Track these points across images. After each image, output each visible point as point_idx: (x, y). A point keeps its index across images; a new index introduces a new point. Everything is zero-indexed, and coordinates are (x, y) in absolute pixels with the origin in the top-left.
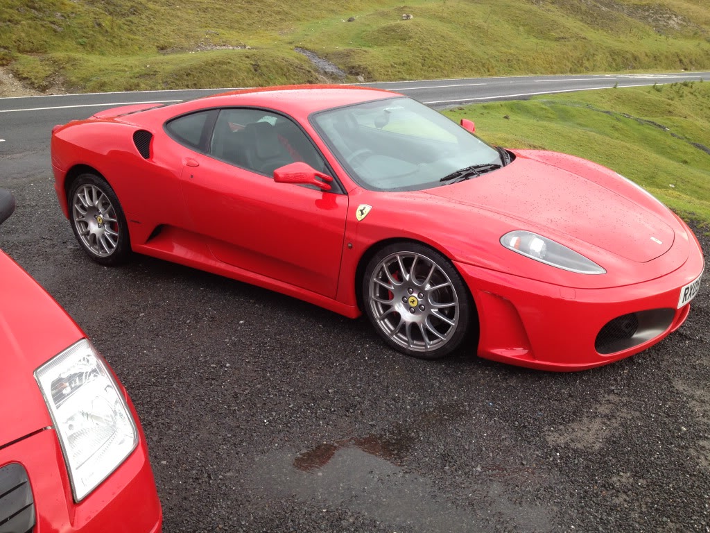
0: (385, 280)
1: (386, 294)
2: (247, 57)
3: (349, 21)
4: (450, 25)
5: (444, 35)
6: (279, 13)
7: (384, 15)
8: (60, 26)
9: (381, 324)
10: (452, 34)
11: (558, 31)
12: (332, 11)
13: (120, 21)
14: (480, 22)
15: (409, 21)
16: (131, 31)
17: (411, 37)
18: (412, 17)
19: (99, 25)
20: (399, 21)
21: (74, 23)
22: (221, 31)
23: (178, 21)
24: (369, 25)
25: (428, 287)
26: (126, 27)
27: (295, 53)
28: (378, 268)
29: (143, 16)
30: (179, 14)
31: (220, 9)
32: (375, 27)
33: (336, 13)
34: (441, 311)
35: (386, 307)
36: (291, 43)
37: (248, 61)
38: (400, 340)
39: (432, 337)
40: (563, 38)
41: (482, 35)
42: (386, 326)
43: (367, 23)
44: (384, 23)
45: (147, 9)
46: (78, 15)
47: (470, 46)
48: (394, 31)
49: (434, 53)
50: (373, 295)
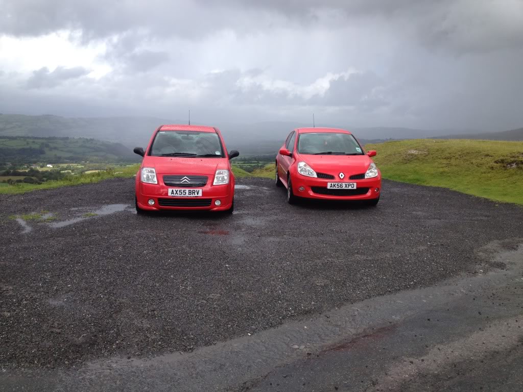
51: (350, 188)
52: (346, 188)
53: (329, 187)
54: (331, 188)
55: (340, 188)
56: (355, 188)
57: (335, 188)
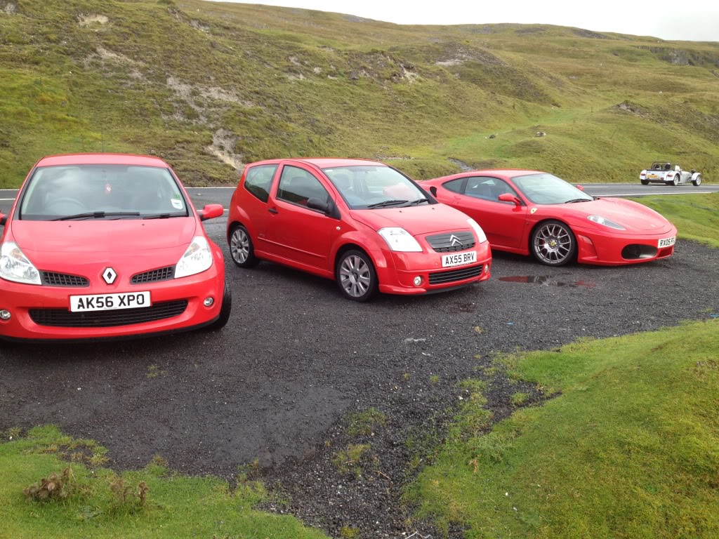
0: (542, 236)
1: (542, 242)
2: (416, 165)
3: (491, 137)
4: (579, 141)
5: (574, 149)
6: (433, 132)
7: (521, 133)
8: (287, 141)
9: (539, 255)
10: (581, 149)
11: (679, 146)
12: (476, 130)
13: (323, 139)
14: (607, 138)
15: (542, 138)
16: (330, 146)
17: (544, 150)
18: (545, 134)
19: (311, 141)
20: (533, 138)
21: (296, 139)
22: (390, 146)
23: (358, 139)
24: (507, 141)
25: (559, 237)
26: (326, 143)
27: (449, 162)
28: (539, 232)
29: (336, 135)
30: (360, 134)
31: (388, 129)
32: (513, 143)
33: (479, 132)
34: (564, 246)
35: (541, 248)
36: (444, 155)
37: (416, 168)
38: (547, 260)
39: (560, 257)
40: (684, 153)
41: (607, 149)
42: (541, 256)
43: (506, 139)
44: (521, 139)
45: (338, 129)
46: (297, 134)
47: (595, 158)
48: (529, 145)
49: (564, 163)
50: (536, 243)
51: (134, 305)
52: (122, 307)
53: (74, 308)
54: (81, 310)
55: (105, 308)
56: (147, 304)
57: (91, 309)
